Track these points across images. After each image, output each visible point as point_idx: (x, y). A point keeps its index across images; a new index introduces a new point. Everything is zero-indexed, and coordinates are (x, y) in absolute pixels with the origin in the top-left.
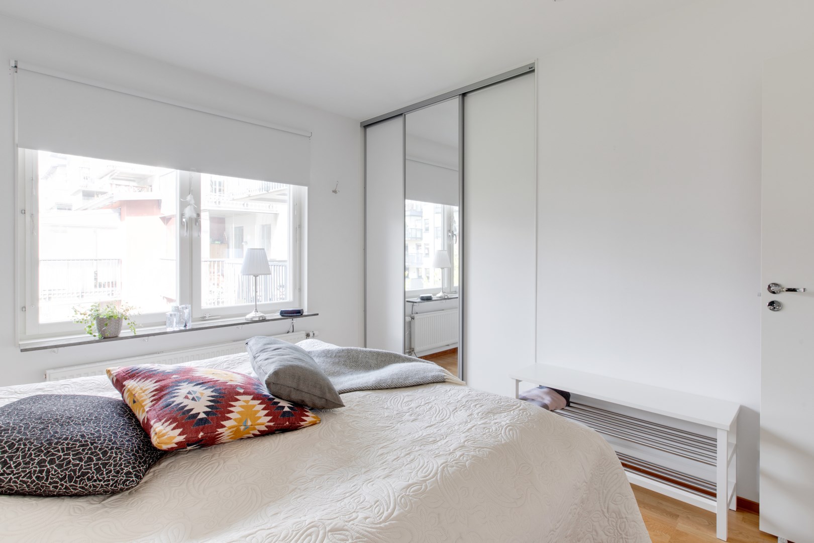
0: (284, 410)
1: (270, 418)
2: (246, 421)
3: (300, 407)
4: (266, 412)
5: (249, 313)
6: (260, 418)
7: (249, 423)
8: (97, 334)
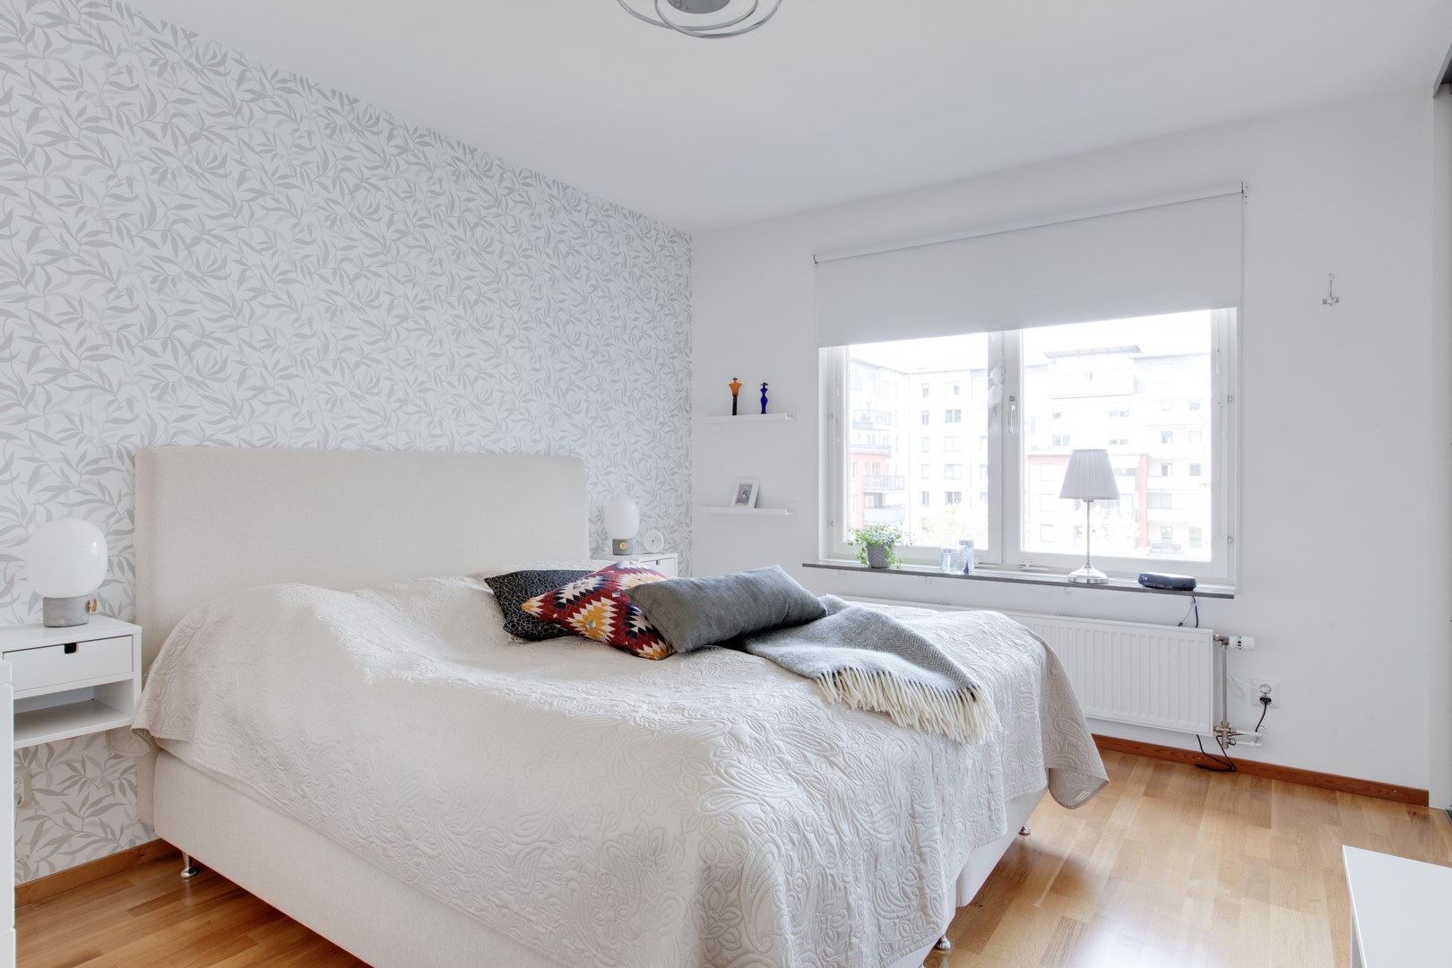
0: (633, 629)
1: (613, 629)
2: (591, 622)
3: (653, 635)
4: (612, 622)
5: (1074, 570)
6: (604, 624)
7: (594, 625)
8: (868, 563)
